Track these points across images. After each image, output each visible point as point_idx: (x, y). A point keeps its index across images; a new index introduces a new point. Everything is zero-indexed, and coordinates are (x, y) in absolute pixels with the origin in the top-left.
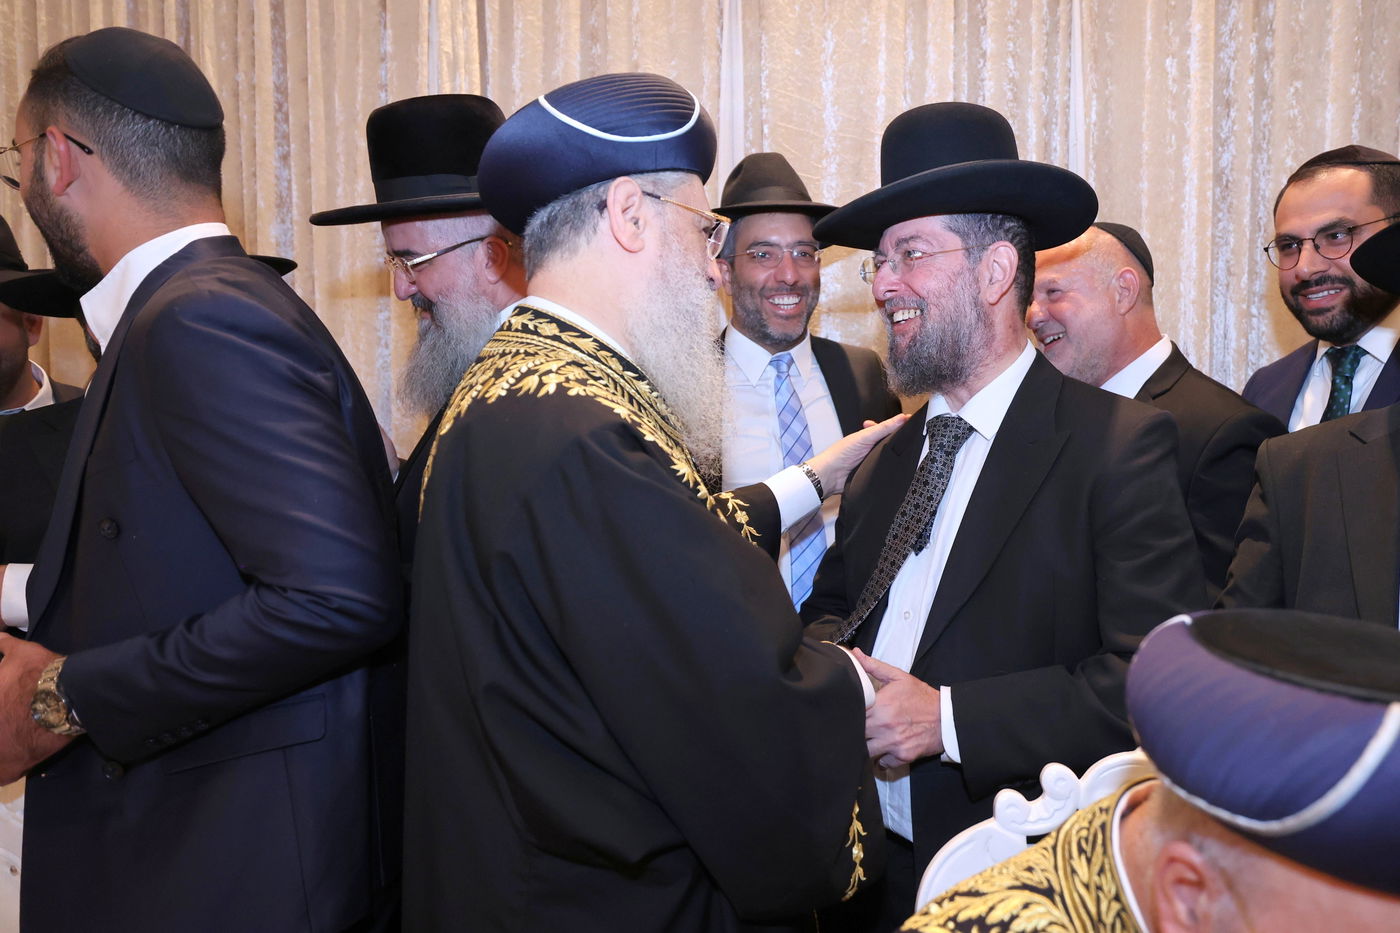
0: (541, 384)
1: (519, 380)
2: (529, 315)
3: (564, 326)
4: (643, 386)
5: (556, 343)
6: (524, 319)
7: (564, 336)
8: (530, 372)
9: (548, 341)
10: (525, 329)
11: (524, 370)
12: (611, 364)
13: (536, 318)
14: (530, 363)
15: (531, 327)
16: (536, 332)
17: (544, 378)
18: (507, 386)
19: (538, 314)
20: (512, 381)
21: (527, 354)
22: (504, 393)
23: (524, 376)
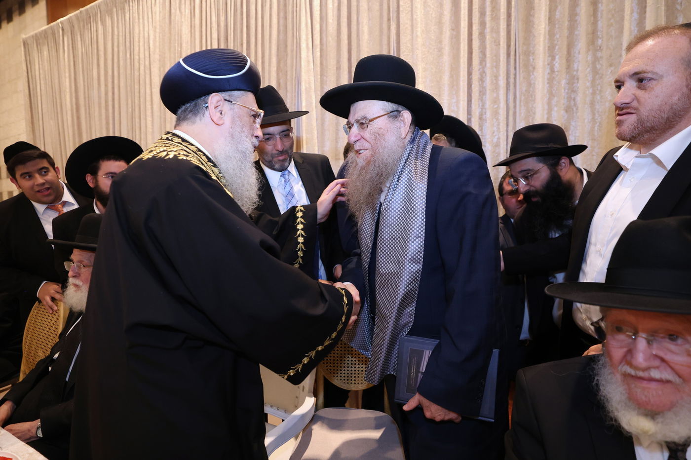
0: (167, 155)
1: (158, 153)
2: (170, 135)
3: (184, 140)
4: (215, 170)
5: (178, 144)
6: (168, 136)
7: (183, 143)
8: (164, 151)
9: (176, 143)
10: (167, 139)
11: (162, 150)
12: (202, 157)
13: (173, 136)
14: (165, 148)
15: (170, 138)
16: (172, 140)
17: (169, 153)
18: (152, 155)
19: (174, 135)
20: (155, 153)
21: (165, 146)
22: (150, 157)
23: (161, 152)
